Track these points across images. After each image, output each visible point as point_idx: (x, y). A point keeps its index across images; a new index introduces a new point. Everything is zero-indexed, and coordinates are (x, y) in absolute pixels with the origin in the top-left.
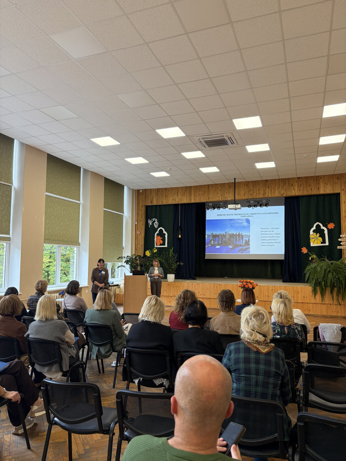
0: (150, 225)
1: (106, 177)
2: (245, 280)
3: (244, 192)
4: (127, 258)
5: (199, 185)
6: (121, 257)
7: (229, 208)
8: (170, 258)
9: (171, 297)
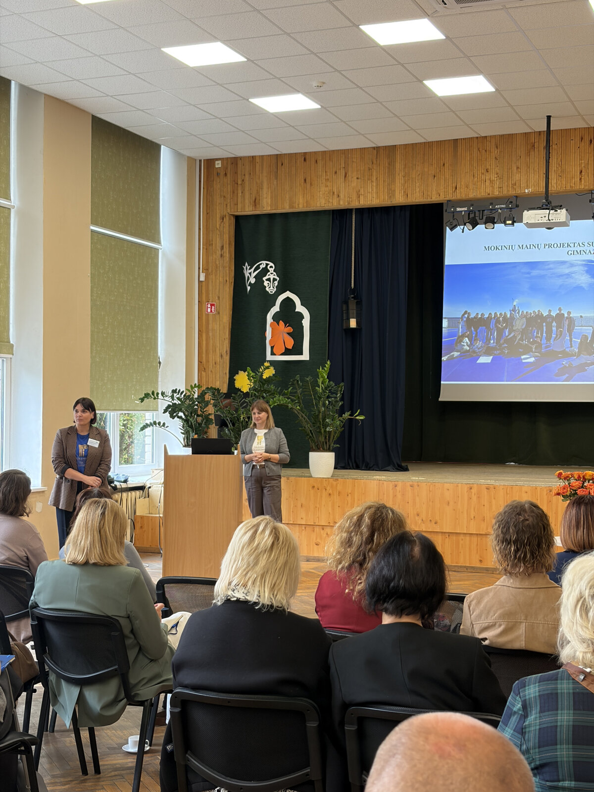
0: (250, 284)
1: (98, 116)
2: (576, 473)
3: (580, 165)
4: (172, 397)
5: (423, 141)
6: (153, 393)
7: (525, 221)
8: (320, 398)
9: (323, 527)
